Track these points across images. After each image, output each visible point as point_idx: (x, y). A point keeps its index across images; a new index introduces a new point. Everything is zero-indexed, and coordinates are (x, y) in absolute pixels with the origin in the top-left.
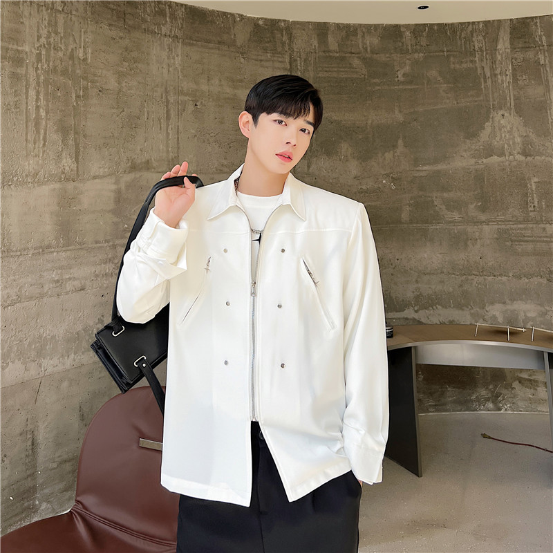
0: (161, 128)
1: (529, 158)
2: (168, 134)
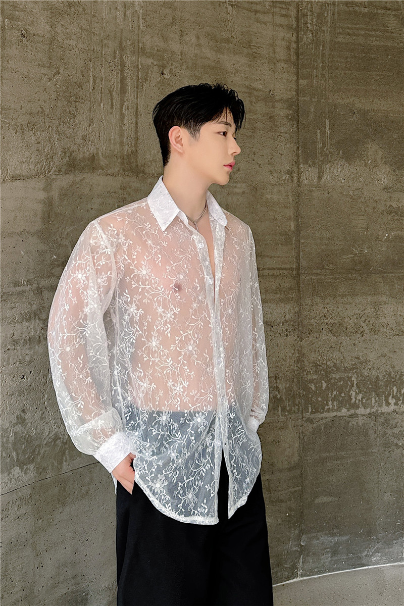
0: (112, 105)
2: (122, 116)
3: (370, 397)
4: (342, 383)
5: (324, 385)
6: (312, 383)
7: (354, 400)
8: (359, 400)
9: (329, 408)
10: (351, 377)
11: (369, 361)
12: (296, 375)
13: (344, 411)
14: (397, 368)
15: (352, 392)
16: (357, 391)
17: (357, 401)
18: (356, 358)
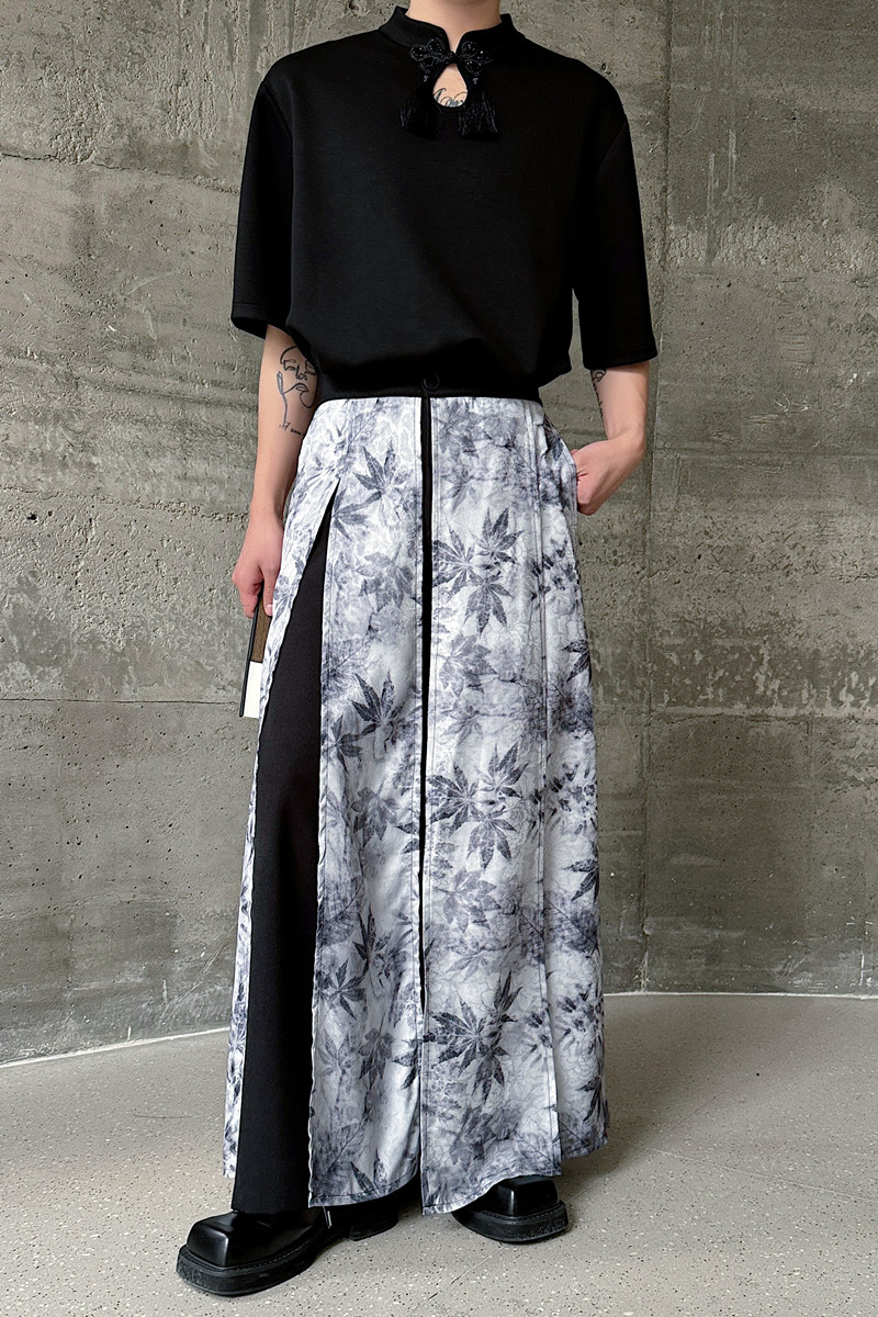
3: (798, 687)
4: (738, 655)
5: (699, 657)
6: (672, 651)
7: (763, 689)
8: (773, 691)
9: (707, 699)
10: (758, 647)
11: (800, 622)
12: (637, 634)
13: (739, 708)
14: (860, 639)
15: (757, 674)
16: (770, 674)
17: (769, 693)
18: (770, 613)
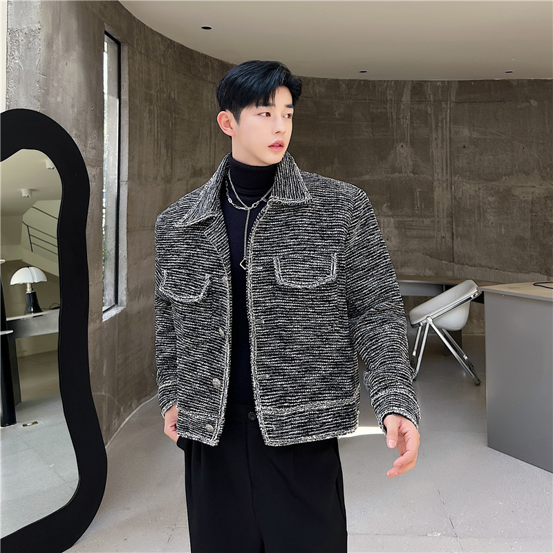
1: (416, 176)
